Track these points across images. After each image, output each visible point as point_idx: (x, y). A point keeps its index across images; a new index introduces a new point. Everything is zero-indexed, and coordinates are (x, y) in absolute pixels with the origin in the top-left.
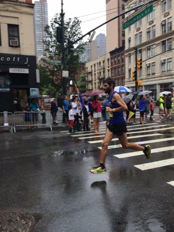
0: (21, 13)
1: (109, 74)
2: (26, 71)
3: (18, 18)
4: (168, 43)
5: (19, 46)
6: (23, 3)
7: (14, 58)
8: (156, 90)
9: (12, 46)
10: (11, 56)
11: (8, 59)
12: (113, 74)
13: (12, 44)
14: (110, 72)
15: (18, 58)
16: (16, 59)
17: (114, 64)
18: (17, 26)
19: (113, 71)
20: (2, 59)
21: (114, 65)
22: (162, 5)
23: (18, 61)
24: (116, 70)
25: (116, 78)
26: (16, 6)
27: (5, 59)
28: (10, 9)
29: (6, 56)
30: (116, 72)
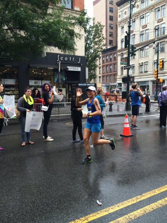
1: (100, 71)
2: (79, 69)
4: (161, 45)
7: (70, 58)
8: (149, 86)
10: (68, 56)
11: (66, 59)
12: (104, 71)
14: (101, 69)
15: (73, 58)
17: (105, 61)
19: (105, 68)
20: (62, 58)
21: (106, 63)
22: (156, 12)
23: (70, 60)
24: (108, 67)
26: (73, 14)
27: (64, 59)
29: (64, 56)
30: (107, 69)
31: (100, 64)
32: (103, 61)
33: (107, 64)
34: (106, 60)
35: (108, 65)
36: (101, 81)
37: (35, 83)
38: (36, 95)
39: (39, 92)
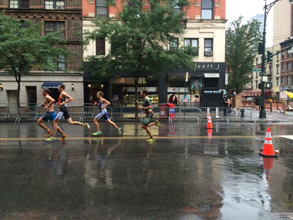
0: (216, 28)
1: (278, 70)
2: (217, 75)
3: (213, 32)
5: (212, 56)
6: (219, 20)
7: (208, 65)
9: (207, 56)
10: (206, 64)
11: (204, 66)
12: (284, 70)
13: (207, 54)
14: (279, 68)
15: (211, 65)
16: (210, 66)
17: (286, 57)
18: (212, 39)
19: (285, 66)
20: (199, 66)
21: (287, 58)
24: (289, 65)
25: (290, 75)
26: (213, 24)
27: (201, 67)
28: (208, 26)
29: (202, 64)
30: (289, 67)
31: (278, 61)
32: (283, 57)
33: (288, 60)
34: (286, 54)
35: (290, 61)
36: (279, 84)
37: (173, 90)
38: (173, 100)
39: (176, 98)
